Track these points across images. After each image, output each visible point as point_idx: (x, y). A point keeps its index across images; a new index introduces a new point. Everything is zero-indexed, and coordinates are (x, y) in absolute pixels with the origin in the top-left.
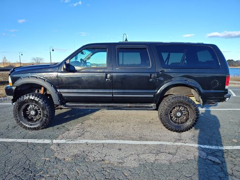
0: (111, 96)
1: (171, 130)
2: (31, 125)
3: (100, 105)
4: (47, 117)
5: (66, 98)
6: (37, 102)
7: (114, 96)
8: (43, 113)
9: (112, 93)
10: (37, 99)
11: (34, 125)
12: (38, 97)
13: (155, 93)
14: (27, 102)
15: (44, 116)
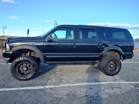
0: (76, 56)
1: (109, 75)
2: (24, 77)
3: (68, 62)
4: (36, 71)
5: (48, 59)
6: (29, 62)
7: (78, 56)
8: (33, 68)
9: (77, 55)
10: (29, 60)
11: (26, 77)
12: (30, 58)
13: (100, 54)
14: (22, 62)
15: (33, 71)
